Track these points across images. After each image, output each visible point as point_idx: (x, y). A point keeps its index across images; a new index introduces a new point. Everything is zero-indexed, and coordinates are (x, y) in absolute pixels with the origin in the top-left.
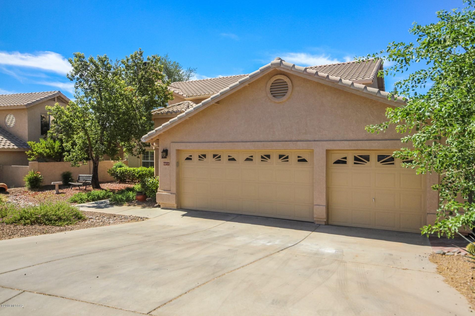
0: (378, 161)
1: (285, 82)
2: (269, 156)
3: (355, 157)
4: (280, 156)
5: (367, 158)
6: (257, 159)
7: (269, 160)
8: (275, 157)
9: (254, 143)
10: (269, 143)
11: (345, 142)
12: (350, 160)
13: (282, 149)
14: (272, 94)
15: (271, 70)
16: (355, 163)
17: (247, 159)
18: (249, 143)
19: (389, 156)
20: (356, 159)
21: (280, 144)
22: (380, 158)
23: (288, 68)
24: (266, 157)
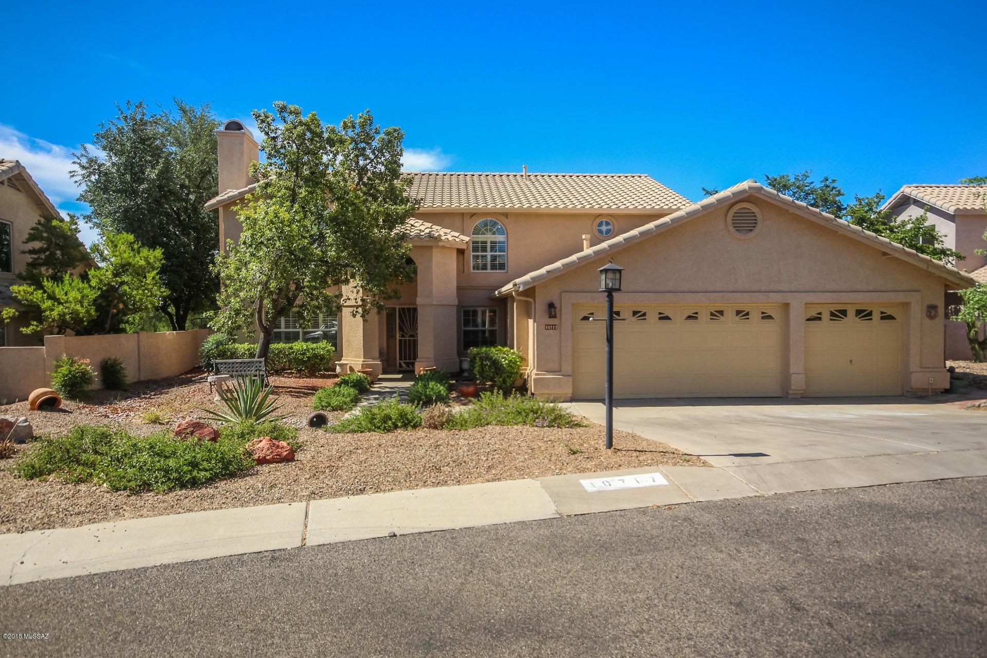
0: (856, 316)
1: (753, 213)
2: (721, 313)
3: (831, 312)
4: (738, 313)
5: (844, 313)
6: (704, 316)
7: (722, 318)
8: (730, 314)
9: (708, 294)
10: (730, 294)
11: (828, 294)
12: (826, 316)
13: (743, 302)
14: (734, 227)
15: (747, 195)
16: (831, 320)
17: (689, 317)
18: (701, 294)
19: (866, 310)
20: (832, 314)
21: (746, 295)
22: (858, 312)
23: (771, 196)
24: (717, 314)
